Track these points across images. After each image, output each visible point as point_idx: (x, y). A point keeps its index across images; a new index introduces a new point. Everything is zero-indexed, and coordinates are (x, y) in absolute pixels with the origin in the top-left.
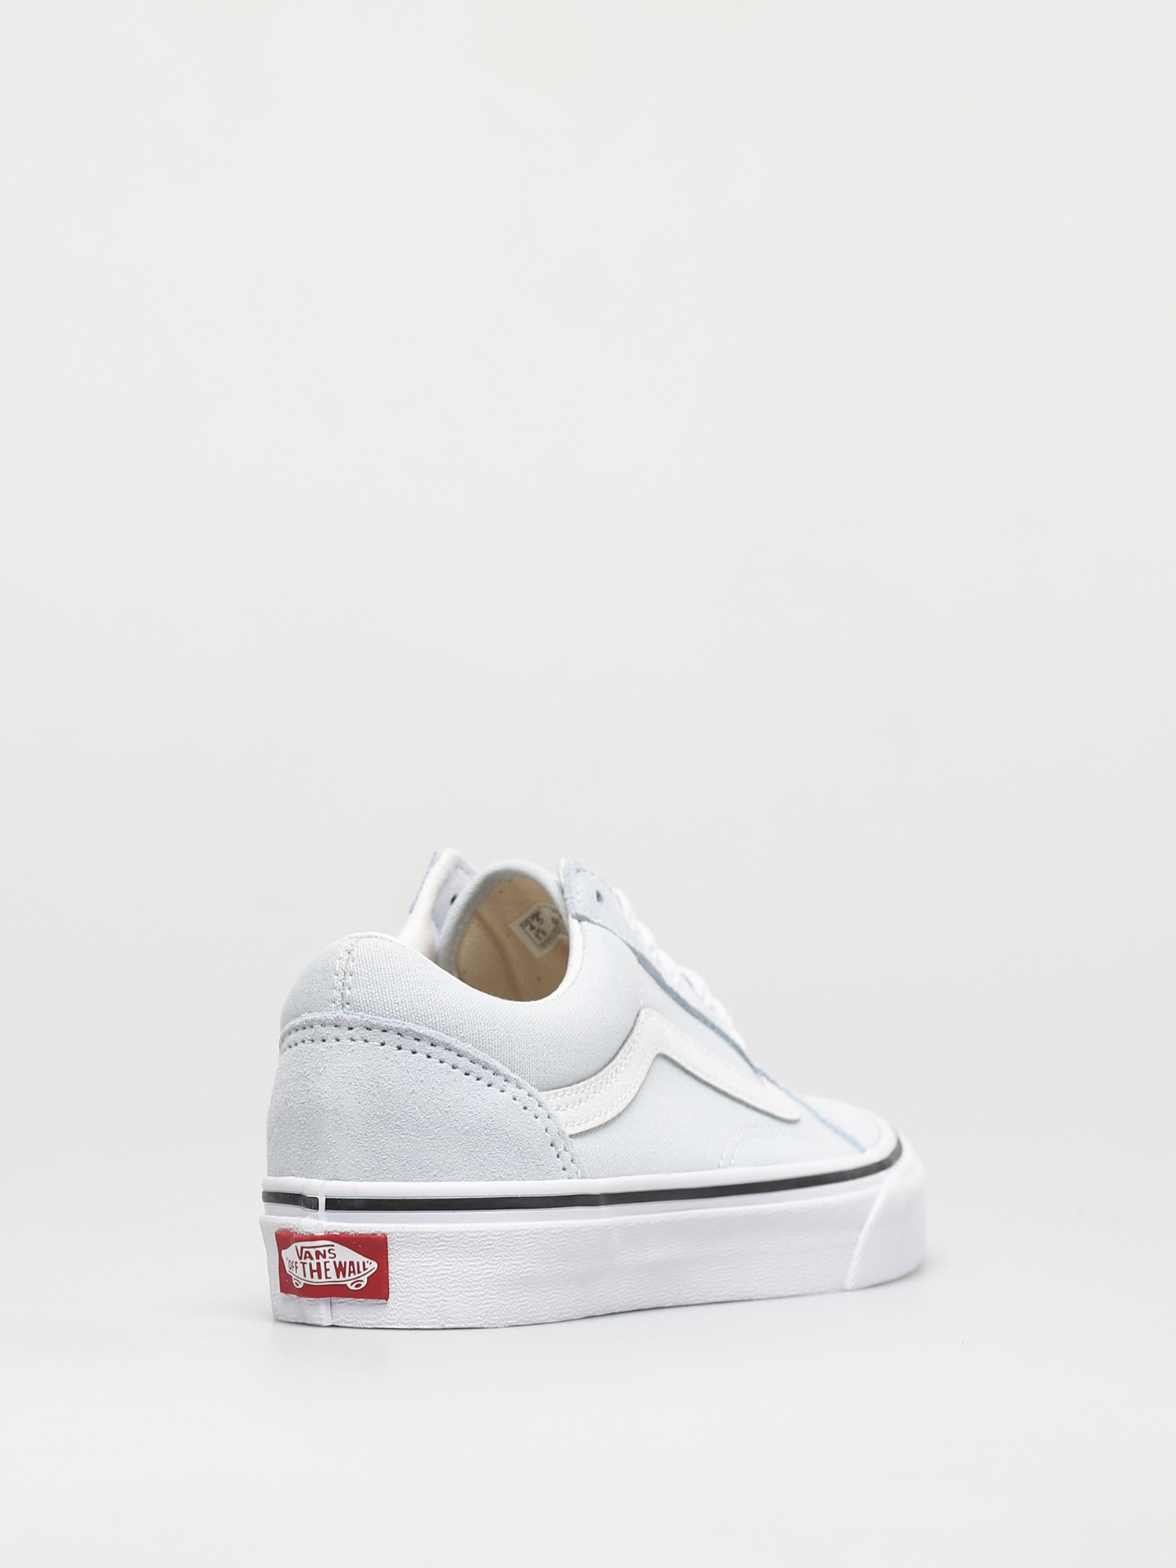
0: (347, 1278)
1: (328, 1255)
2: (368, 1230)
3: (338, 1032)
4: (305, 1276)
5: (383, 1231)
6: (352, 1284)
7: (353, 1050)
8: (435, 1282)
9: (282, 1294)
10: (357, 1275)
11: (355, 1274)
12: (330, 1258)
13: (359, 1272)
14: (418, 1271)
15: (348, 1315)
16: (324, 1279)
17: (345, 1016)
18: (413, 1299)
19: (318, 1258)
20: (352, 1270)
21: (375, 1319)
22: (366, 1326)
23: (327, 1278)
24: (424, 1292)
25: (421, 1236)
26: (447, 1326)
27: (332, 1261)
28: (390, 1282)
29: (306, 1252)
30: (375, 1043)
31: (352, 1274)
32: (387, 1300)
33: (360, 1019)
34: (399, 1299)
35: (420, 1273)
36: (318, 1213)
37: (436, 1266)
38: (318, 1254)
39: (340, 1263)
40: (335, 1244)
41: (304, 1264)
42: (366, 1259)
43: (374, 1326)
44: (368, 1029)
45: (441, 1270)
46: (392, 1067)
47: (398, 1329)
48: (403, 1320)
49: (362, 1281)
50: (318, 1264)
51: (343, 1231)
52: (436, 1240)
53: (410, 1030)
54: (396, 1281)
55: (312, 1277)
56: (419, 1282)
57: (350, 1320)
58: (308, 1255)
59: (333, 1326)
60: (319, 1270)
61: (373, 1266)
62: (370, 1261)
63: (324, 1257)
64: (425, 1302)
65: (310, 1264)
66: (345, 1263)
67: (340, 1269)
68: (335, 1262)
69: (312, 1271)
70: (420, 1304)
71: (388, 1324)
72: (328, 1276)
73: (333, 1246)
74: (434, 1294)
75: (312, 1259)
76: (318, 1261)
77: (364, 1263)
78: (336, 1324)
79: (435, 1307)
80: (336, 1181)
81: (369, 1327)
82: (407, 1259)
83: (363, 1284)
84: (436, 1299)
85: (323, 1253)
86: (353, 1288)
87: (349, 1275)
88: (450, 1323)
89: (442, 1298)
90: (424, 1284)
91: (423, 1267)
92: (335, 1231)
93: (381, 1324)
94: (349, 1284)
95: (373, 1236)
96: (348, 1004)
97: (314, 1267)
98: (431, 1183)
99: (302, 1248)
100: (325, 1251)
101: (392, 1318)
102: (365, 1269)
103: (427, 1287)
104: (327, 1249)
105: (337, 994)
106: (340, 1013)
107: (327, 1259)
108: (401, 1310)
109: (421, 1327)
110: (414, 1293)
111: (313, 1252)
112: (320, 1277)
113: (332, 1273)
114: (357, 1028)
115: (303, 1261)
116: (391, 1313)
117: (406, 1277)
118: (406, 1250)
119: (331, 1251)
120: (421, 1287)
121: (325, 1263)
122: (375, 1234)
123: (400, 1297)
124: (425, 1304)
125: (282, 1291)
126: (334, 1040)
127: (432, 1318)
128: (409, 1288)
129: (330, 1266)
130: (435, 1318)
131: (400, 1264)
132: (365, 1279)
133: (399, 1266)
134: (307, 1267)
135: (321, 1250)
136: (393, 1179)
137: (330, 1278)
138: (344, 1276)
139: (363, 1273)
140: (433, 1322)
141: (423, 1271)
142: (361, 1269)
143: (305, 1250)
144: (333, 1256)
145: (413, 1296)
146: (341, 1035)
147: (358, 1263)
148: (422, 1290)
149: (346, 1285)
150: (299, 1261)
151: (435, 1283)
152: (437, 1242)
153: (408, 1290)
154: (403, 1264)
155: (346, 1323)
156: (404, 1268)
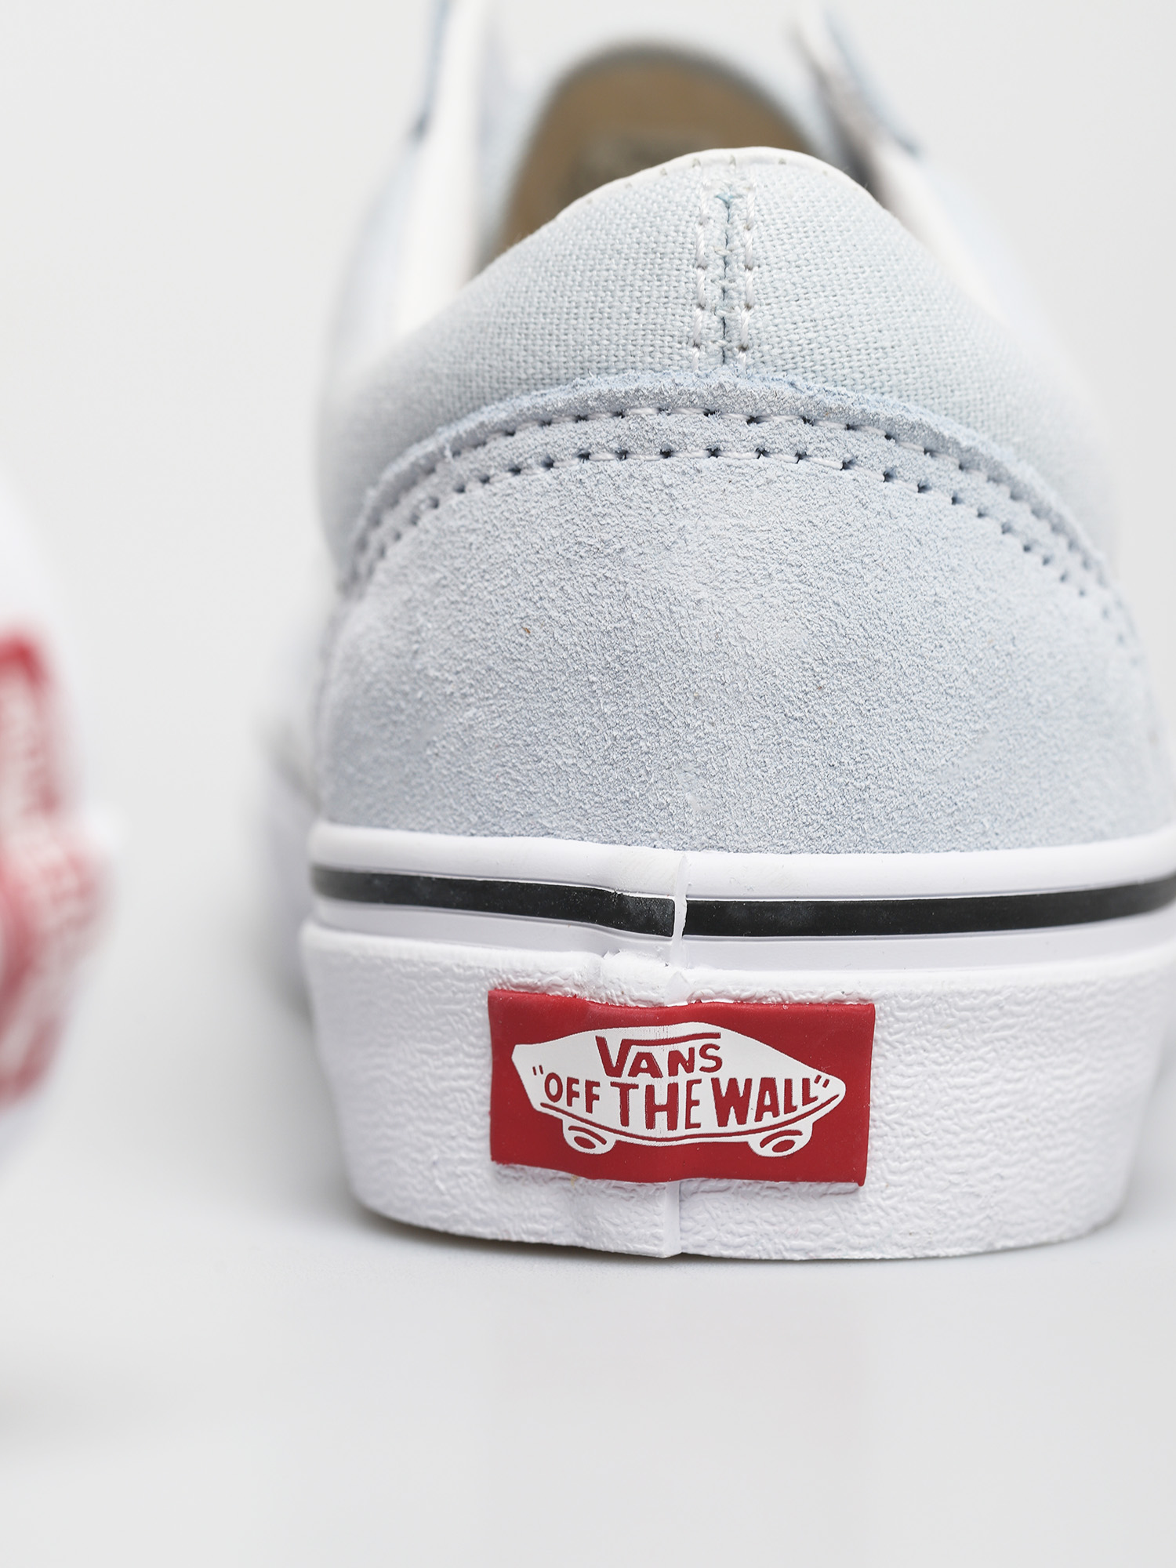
0: (751, 1123)
1: (699, 1062)
2: (821, 990)
3: (714, 430)
4: (625, 1121)
5: (865, 992)
6: (763, 1144)
7: (769, 482)
8: (982, 1127)
9: (494, 1163)
10: (783, 1117)
11: (776, 1114)
12: (703, 1069)
13: (790, 1108)
14: (945, 1099)
15: (732, 1227)
16: (681, 1130)
17: (743, 384)
18: (928, 1176)
19: (673, 1072)
20: (767, 1102)
21: (818, 1234)
22: (788, 1256)
23: (689, 1125)
24: (957, 1157)
25: (962, 1004)
26: (999, 1245)
27: (707, 1078)
28: (872, 1131)
29: (640, 1056)
30: (826, 462)
31: (767, 1116)
32: (861, 1183)
33: (788, 392)
34: (890, 1177)
35: (949, 1105)
36: (670, 943)
37: (987, 1083)
38: (675, 1059)
39: (733, 1082)
40: (725, 1032)
41: (625, 1089)
42: (811, 1073)
43: (813, 1255)
44: (806, 421)
45: (997, 1094)
46: (881, 531)
47: (882, 1260)
48: (897, 1237)
49: (799, 1133)
50: (673, 1089)
51: (745, 995)
52: (995, 1012)
53: (921, 426)
54: (887, 1129)
55: (650, 1124)
56: (947, 1131)
57: (738, 1240)
58: (644, 1064)
59: (684, 1257)
60: (671, 1108)
61: (837, 1088)
62: (825, 1076)
63: (689, 1069)
64: (956, 1185)
65: (650, 1090)
66: (748, 1082)
67: (730, 1101)
68: (716, 1083)
69: (651, 1109)
70: (942, 1191)
71: (854, 1248)
72: (693, 1121)
73: (717, 1036)
74: (979, 1162)
75: (655, 1072)
76: (673, 1079)
77: (806, 1082)
78: (691, 1251)
79: (978, 1196)
80: (715, 853)
81: (797, 1256)
82: (919, 1069)
83: (800, 1142)
84: (983, 1175)
85: (686, 1057)
86: (767, 1151)
87: (759, 1118)
88: (1007, 1236)
89: (995, 1170)
90: (955, 1134)
91: (957, 1087)
92: (719, 994)
93: (833, 1249)
94: (754, 1141)
95: (835, 1009)
96: (743, 349)
97: (661, 1098)
98: (976, 853)
99: (626, 1045)
100: (692, 1051)
101: (868, 1231)
102: (807, 1099)
103: (963, 1142)
104: (698, 1044)
105: (706, 321)
106: (724, 375)
107: (696, 1074)
108: (894, 1209)
109: (942, 1253)
110: (930, 1161)
111: (661, 1055)
112: (672, 1125)
113: (705, 1115)
114: (778, 419)
115: (625, 1078)
116: (865, 1218)
117: (913, 1117)
118: (917, 1043)
119: (710, 1052)
120: (950, 1145)
121: (690, 1084)
122: (838, 1003)
123: (893, 1173)
124: (956, 1190)
125: (494, 1158)
126: (702, 453)
127: (969, 1227)
128: (919, 1146)
129: (704, 1093)
130: (977, 1225)
131: (897, 1080)
132: (806, 1127)
133: (896, 1087)
134: (637, 1099)
135: (683, 1048)
136: (882, 846)
137: (698, 1126)
138: (741, 1120)
139: (802, 1110)
140: (970, 1239)
141: (957, 1100)
142: (797, 1098)
143: (634, 1050)
144: (712, 1064)
145: (929, 1169)
146: (729, 438)
147: (788, 1083)
148: (951, 1152)
149: (746, 1144)
150: (606, 1080)
151: (981, 1132)
152: (993, 1019)
153: (916, 1152)
154: (907, 1081)
155: (725, 1245)
156: (909, 1092)
